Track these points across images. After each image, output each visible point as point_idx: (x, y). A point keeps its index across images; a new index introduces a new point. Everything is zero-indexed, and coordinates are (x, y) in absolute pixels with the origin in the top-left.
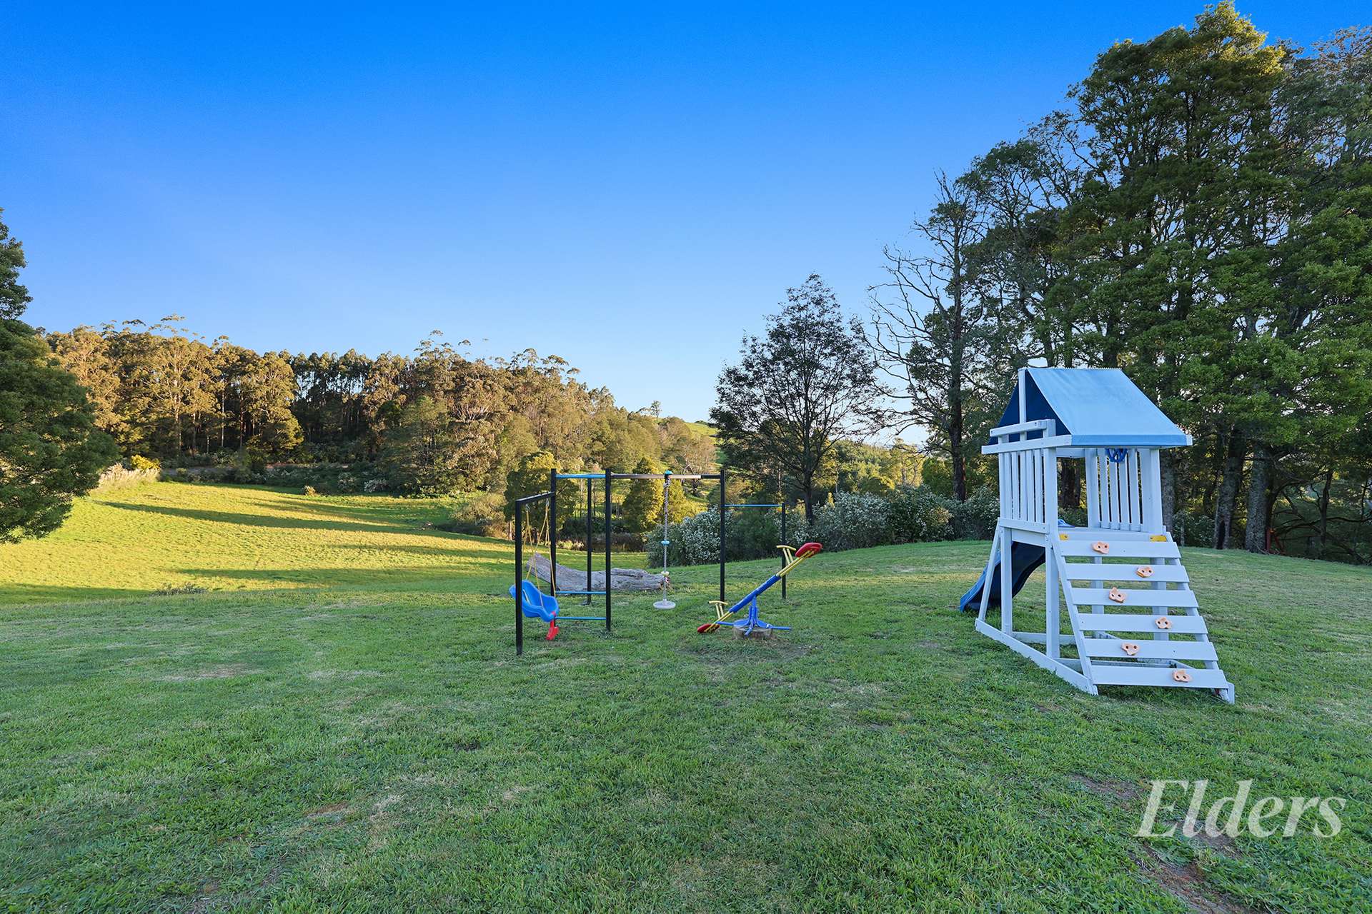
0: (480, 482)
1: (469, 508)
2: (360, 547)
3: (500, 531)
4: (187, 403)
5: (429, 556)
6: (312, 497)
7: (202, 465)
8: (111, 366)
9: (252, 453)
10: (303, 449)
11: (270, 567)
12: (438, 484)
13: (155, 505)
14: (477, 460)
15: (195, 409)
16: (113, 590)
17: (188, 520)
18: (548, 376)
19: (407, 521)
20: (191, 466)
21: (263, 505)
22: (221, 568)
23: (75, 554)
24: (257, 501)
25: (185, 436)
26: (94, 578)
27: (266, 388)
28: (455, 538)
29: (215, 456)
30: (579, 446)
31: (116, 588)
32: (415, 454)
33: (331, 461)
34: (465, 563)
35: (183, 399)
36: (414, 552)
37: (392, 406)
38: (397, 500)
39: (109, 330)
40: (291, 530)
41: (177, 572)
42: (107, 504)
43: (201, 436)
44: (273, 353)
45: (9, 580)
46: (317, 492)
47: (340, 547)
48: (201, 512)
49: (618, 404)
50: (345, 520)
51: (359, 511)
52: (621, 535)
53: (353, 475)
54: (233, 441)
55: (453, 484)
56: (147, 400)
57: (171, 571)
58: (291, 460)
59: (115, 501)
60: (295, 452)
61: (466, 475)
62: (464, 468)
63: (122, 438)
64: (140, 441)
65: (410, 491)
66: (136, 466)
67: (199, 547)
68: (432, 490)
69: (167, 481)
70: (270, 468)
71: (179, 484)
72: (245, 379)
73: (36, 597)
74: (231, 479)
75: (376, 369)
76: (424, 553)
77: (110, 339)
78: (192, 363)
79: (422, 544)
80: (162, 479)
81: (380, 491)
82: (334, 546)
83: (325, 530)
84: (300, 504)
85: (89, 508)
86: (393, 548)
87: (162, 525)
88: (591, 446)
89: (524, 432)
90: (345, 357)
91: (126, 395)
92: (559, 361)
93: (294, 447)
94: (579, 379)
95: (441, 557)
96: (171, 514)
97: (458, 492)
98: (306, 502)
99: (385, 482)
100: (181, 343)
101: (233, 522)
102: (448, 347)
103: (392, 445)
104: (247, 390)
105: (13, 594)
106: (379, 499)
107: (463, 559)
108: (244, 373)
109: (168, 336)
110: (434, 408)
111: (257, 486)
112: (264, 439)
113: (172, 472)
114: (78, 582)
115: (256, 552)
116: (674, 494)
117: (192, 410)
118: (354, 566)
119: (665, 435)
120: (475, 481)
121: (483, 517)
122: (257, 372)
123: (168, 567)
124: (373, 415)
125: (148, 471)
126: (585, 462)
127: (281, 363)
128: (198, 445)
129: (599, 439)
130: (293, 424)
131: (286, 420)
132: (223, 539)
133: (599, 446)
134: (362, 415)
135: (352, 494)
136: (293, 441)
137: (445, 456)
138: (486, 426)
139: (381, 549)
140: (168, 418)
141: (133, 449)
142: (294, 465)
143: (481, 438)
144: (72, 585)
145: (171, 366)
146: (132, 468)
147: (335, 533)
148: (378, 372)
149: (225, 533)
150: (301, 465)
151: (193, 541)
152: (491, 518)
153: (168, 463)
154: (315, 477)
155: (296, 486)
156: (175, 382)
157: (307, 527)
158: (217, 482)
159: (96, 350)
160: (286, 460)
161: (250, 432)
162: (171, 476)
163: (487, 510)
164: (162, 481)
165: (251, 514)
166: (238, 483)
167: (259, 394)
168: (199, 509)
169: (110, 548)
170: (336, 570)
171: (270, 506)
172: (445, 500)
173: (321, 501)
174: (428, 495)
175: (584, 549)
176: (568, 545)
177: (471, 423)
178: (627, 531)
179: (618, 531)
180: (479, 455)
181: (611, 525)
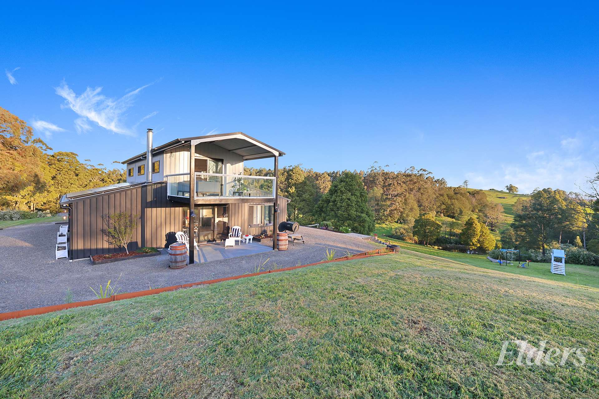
0: (396, 220)
1: (397, 230)
3: (409, 240)
12: (381, 220)
14: (395, 212)
18: (419, 177)
30: (435, 206)
49: (449, 185)
52: (457, 245)
55: (386, 220)
61: (391, 217)
62: (391, 215)
68: (379, 222)
88: (439, 207)
89: (413, 202)
92: (424, 170)
94: (431, 176)
97: (388, 223)
102: (380, 168)
110: (378, 192)
116: (485, 232)
119: (474, 200)
120: (394, 219)
121: (403, 233)
126: (437, 213)
129: (443, 204)
133: (443, 207)
137: (384, 210)
138: (399, 200)
143: (397, 204)
152: (407, 235)
163: (404, 231)
172: (384, 226)
175: (443, 249)
176: (436, 247)
177: (393, 199)
178: (461, 244)
179: (456, 244)
180: (395, 210)
181: (452, 241)
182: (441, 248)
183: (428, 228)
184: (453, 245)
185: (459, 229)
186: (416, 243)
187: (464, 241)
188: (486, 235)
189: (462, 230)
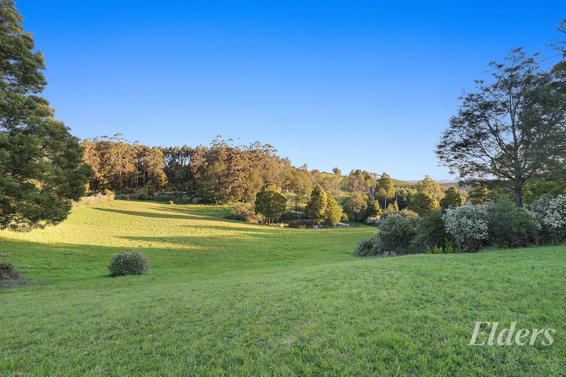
0: (240, 199)
1: (238, 209)
2: (196, 227)
3: (252, 219)
4: (125, 168)
5: (226, 231)
6: (172, 205)
7: (130, 193)
8: (97, 154)
9: (149, 187)
10: (168, 186)
11: (160, 236)
12: (222, 199)
13: (113, 209)
14: (238, 188)
15: (127, 170)
16: (98, 246)
17: (126, 215)
18: (265, 153)
19: (211, 215)
20: (126, 193)
21: (154, 209)
22: (141, 236)
23: (84, 230)
24: (152, 207)
25: (124, 181)
26: (91, 240)
27: (154, 161)
28: (235, 222)
29: (135, 189)
30: (280, 182)
31: (99, 245)
32: (213, 187)
33: (179, 191)
34: (242, 234)
35: (123, 166)
36: (219, 229)
37: (203, 167)
38: (206, 206)
39: (96, 140)
40: (166, 219)
41: (123, 238)
42: (96, 208)
43: (130, 181)
44: (155, 147)
45: (58, 242)
46: (174, 203)
47: (187, 226)
48: (131, 212)
49: (292, 165)
50: (187, 215)
51: (192, 211)
52: (304, 220)
53: (188, 196)
54: (141, 184)
55: (229, 199)
56: (110, 167)
57: (121, 237)
58: (163, 190)
59: (99, 207)
60: (164, 187)
61: (234, 195)
62: (233, 193)
63: (101, 182)
64: (107, 184)
65: (211, 202)
66: (106, 193)
67: (131, 226)
68: (220, 202)
69: (117, 199)
70: (155, 194)
71: (122, 201)
72: (145, 158)
73: (68, 249)
74: (141, 198)
75: (195, 152)
76: (224, 229)
77: (96, 144)
78: (126, 152)
79: (221, 225)
80: (116, 198)
81: (199, 202)
82: (185, 226)
83: (180, 219)
84: (168, 208)
85: (90, 210)
86: (210, 227)
87: (116, 217)
88: (284, 183)
89: (257, 177)
90: (183, 148)
91: (102, 165)
92: (270, 146)
93: (164, 185)
94: (277, 154)
95: (231, 231)
96: (119, 213)
97: (231, 202)
98: (171, 207)
99: (201, 199)
100: (121, 144)
101: (144, 216)
102: (224, 142)
103: (203, 183)
104: (146, 163)
105: (59, 248)
106: (199, 206)
107: (241, 232)
108: (145, 155)
109: (116, 141)
110: (220, 167)
111: (151, 201)
112: (153, 182)
113: (120, 196)
114: (85, 242)
115: (154, 229)
116: (331, 201)
117: (126, 170)
118: (195, 236)
120: (238, 198)
121: (244, 213)
122: (150, 155)
123: (119, 235)
124: (195, 171)
125: (110, 195)
126: (282, 189)
127: (159, 151)
128: (128, 185)
129: (288, 179)
130: (164, 176)
131: (161, 174)
132: (140, 223)
133: (288, 182)
134: (190, 171)
135: (187, 204)
136: (164, 183)
137: (226, 187)
138: (242, 174)
139: (205, 227)
140: (117, 174)
141: (105, 187)
142: (165, 192)
143: (240, 179)
144: (82, 244)
145: (118, 153)
146: (105, 194)
147: (184, 221)
148: (196, 153)
149: (141, 220)
150: (167, 192)
151: (128, 224)
152: (248, 213)
153: (118, 192)
154: (173, 197)
155: (166, 201)
156: (120, 160)
157: (173, 218)
158: (136, 200)
159: (91, 148)
160: (161, 190)
161: (147, 180)
162: (119, 197)
163: (246, 210)
164: (116, 199)
165: (150, 212)
166: (144, 200)
167: (151, 163)
168: (130, 210)
169: (97, 227)
170: (188, 237)
171: (157, 209)
172: (226, 206)
173: (176, 207)
174: (219, 204)
175: (289, 227)
176: (282, 225)
177: (236, 173)
178: (308, 219)
179: (302, 219)
180: (239, 187)
181: (298, 216)
182: (287, 225)
183: (272, 203)
184: (299, 220)
185: (305, 203)
186: (260, 223)
187: (311, 214)
188: (333, 205)
189: (307, 203)
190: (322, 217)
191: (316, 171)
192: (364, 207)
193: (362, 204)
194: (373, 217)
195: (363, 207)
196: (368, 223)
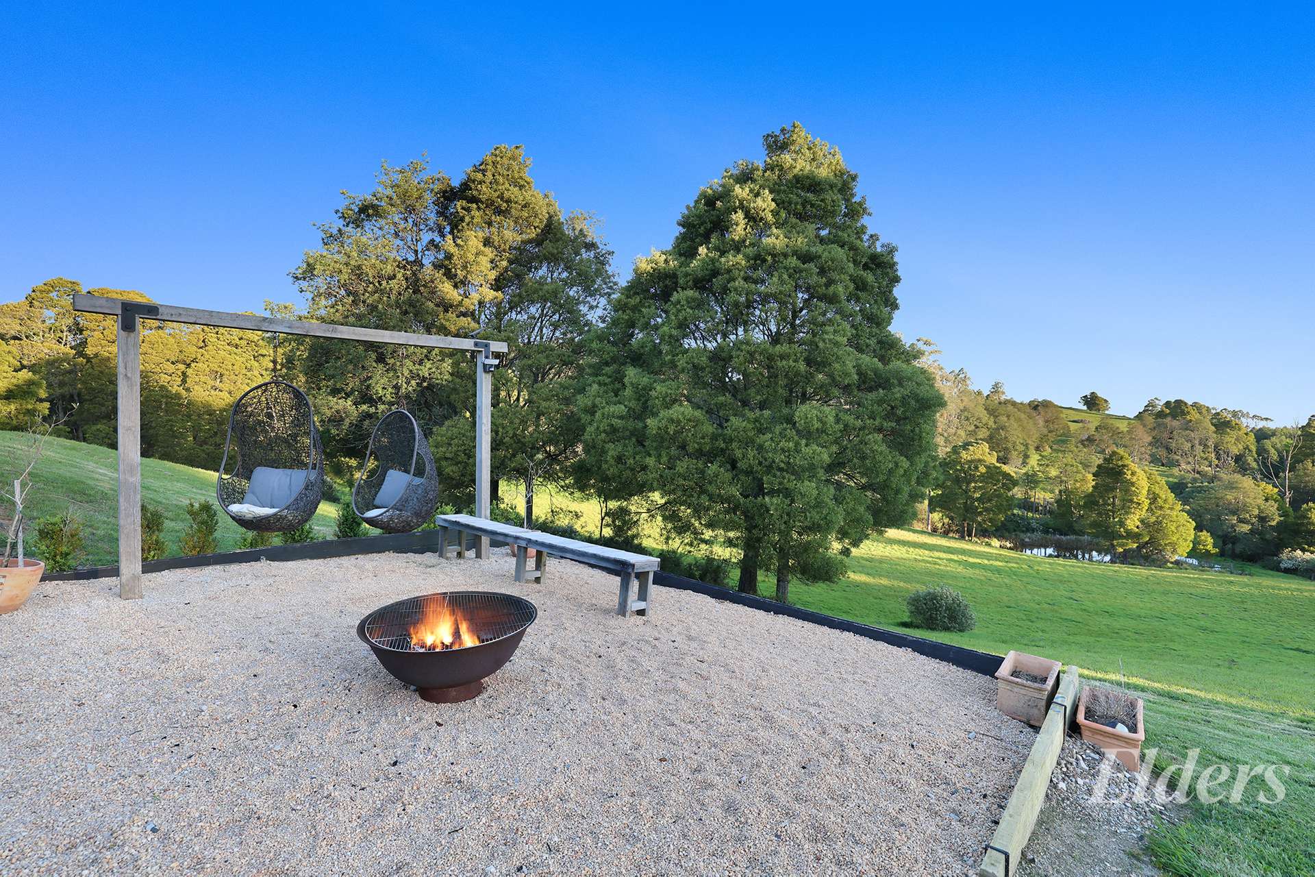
175: (1014, 547)
176: (995, 542)
178: (1064, 534)
179: (1047, 533)
182: (1008, 544)
183: (979, 488)
184: (1038, 535)
190: (1130, 535)
191: (1046, 404)
192: (1266, 517)
193: (1261, 511)
194: (1303, 550)
195: (1262, 519)
196: (1282, 566)
